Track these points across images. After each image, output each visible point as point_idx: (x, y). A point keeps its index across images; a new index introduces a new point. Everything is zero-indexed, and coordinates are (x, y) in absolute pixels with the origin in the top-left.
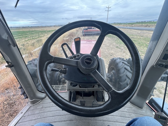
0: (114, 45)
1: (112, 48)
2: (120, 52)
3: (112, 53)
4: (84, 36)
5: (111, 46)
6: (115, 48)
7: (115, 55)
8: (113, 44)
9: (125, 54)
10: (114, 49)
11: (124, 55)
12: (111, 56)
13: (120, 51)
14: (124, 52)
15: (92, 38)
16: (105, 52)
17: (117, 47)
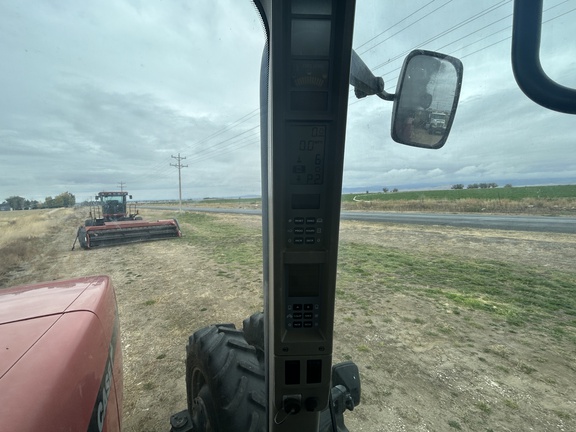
0: (209, 268)
1: (204, 281)
2: (231, 291)
3: (206, 301)
4: (86, 248)
5: (201, 273)
6: (214, 278)
7: (215, 306)
8: (208, 264)
9: (247, 292)
10: (212, 281)
11: (245, 296)
12: (204, 310)
13: (232, 285)
14: (244, 288)
15: (126, 253)
16: (180, 302)
17: (221, 273)
